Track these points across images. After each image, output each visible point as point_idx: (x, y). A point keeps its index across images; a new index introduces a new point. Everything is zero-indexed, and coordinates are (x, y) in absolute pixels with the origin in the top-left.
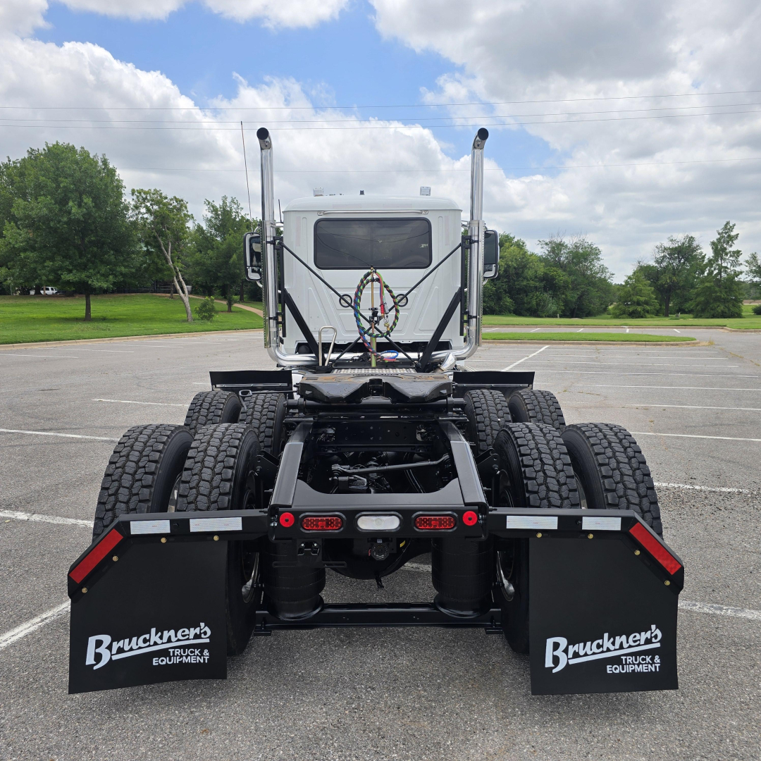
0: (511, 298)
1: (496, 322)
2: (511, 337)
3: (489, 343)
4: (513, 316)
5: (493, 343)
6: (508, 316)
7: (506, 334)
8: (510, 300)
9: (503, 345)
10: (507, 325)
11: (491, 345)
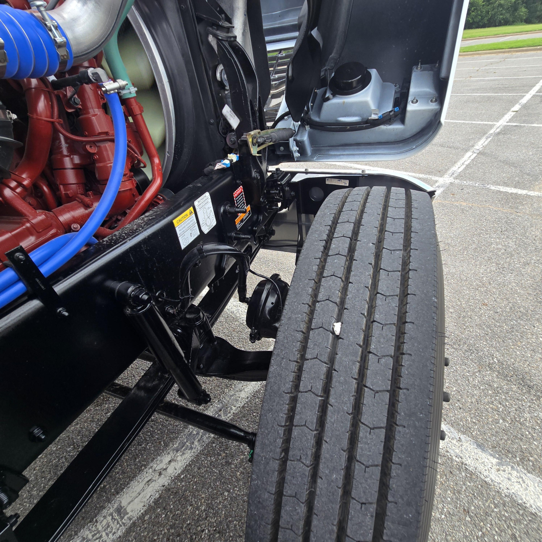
0: (526, 7)
1: (510, 31)
2: (530, 43)
3: (504, 52)
4: (524, 25)
5: (509, 52)
6: (519, 25)
7: (524, 41)
8: (526, 10)
9: (519, 53)
10: (521, 32)
11: (506, 54)
